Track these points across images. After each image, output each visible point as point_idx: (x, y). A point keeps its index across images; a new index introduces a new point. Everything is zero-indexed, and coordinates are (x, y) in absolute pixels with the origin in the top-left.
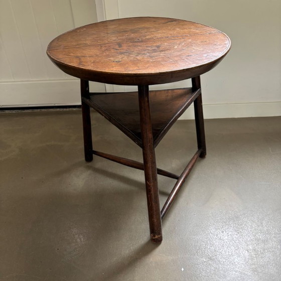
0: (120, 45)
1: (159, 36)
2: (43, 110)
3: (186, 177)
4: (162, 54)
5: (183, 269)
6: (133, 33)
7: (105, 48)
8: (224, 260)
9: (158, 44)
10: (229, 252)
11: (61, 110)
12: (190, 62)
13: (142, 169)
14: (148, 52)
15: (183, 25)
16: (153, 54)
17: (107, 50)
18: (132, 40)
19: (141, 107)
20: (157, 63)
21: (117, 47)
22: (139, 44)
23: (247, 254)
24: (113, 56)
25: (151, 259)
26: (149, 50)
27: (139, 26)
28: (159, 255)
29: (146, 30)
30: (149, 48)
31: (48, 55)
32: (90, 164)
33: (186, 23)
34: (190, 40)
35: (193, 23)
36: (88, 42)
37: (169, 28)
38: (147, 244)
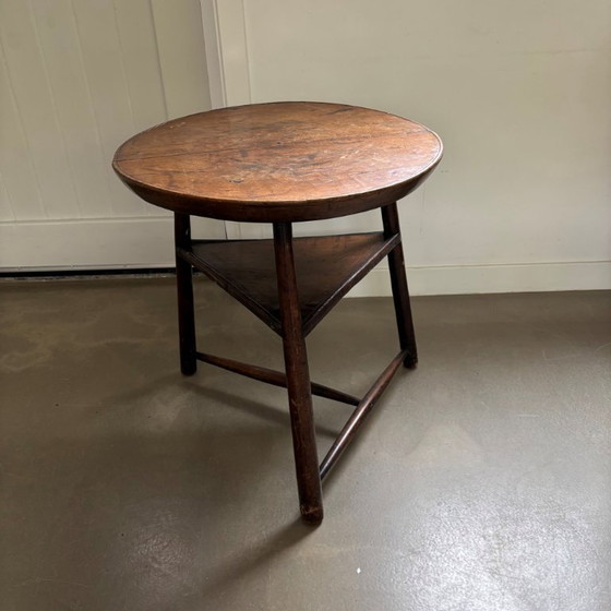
0: (244, 153)
1: (318, 136)
2: (102, 277)
3: (373, 402)
4: (316, 170)
5: (359, 571)
6: (270, 132)
7: (217, 158)
8: (439, 554)
9: (312, 152)
10: (448, 539)
11: (138, 277)
12: (363, 184)
13: (284, 386)
14: (293, 167)
15: (363, 117)
16: (300, 170)
17: (220, 161)
18: (268, 145)
19: (278, 262)
20: (305, 186)
21: (239, 156)
22: (278, 152)
23: (482, 542)
24: (229, 173)
25: (300, 553)
26: (294, 162)
27: (283, 119)
28: (316, 544)
29: (294, 127)
30: (296, 159)
31: (115, 169)
32: (190, 379)
33: (369, 113)
34: (370, 145)
35: (382, 114)
36: (188, 148)
37: (338, 123)
38: (294, 525)
